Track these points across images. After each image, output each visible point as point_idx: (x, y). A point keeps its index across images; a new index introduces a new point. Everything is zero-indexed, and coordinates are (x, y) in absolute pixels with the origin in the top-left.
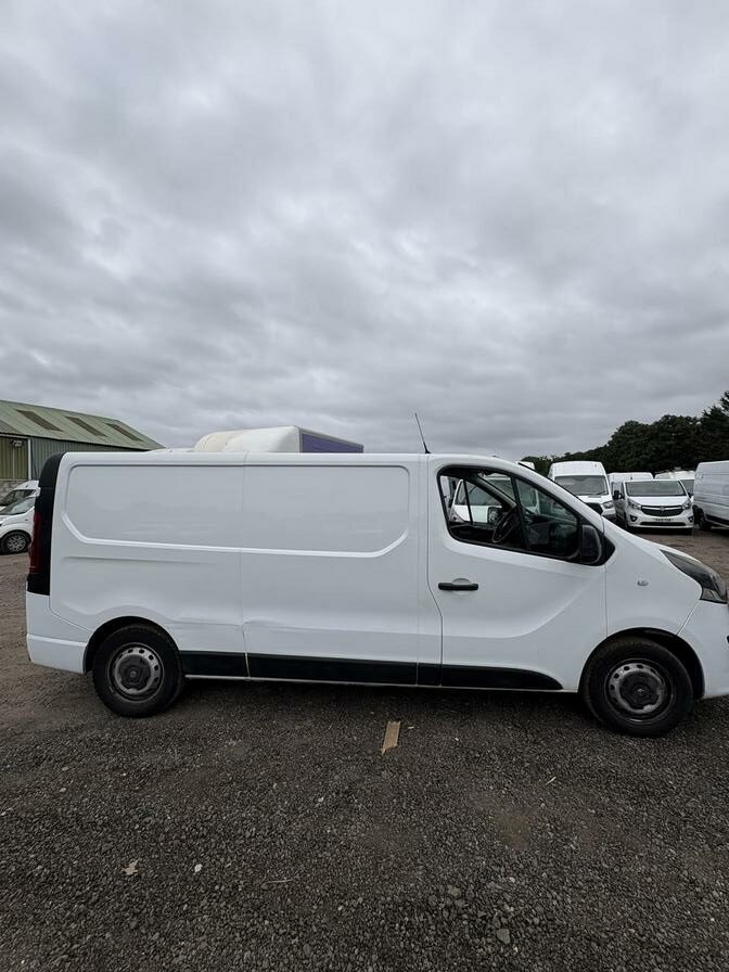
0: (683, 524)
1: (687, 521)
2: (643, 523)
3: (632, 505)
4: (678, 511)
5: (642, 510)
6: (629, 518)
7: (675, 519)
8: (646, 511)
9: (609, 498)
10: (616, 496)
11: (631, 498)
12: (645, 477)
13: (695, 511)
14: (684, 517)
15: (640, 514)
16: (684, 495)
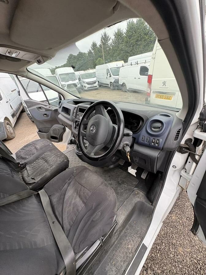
0: (96, 86)
2: (88, 88)
3: (84, 82)
6: (84, 87)
8: (88, 84)
9: (77, 81)
10: (79, 79)
11: (83, 80)
12: (82, 72)
13: (98, 82)
14: (96, 84)
15: (86, 85)
16: (95, 77)
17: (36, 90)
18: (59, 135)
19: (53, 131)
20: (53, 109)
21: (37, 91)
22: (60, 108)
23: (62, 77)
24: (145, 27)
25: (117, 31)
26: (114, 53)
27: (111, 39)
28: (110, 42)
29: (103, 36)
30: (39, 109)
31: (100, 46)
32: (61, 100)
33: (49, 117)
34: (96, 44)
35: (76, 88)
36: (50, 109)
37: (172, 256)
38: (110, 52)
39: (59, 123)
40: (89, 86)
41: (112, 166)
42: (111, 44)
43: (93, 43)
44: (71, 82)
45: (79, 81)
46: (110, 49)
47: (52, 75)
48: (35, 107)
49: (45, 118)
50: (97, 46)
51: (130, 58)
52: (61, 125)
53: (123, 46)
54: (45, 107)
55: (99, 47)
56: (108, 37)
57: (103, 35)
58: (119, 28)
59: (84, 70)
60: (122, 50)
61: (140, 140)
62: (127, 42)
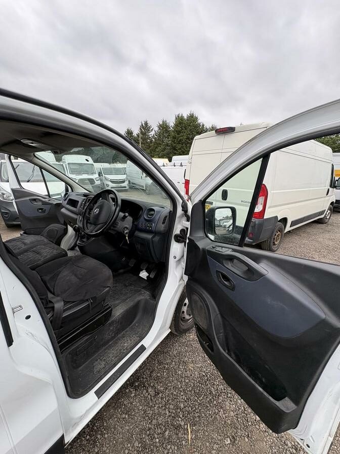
0: (125, 187)
1: (127, 186)
2: (112, 188)
3: (106, 179)
4: (123, 182)
5: (111, 181)
6: (106, 186)
7: (123, 185)
8: (113, 182)
9: (97, 176)
10: (100, 174)
11: (106, 176)
12: (106, 165)
13: (129, 181)
14: (126, 184)
15: (110, 183)
16: (125, 174)
17: (27, 179)
18: (57, 238)
19: (47, 233)
20: (55, 203)
21: (28, 181)
22: (65, 200)
23: (72, 167)
24: (197, 125)
25: (161, 123)
26: (156, 148)
27: (153, 131)
28: (152, 133)
29: (144, 125)
30: (32, 202)
31: (138, 135)
32: (68, 191)
33: (46, 213)
34: (131, 131)
35: (92, 187)
36: (50, 202)
37: (180, 372)
38: (151, 145)
39: (59, 221)
40: (114, 185)
41: (121, 271)
42: (154, 136)
43: (128, 130)
44: (85, 176)
45: (99, 175)
46: (151, 141)
47: (57, 163)
48: (28, 198)
49: (40, 214)
50: (133, 135)
51: (174, 158)
52: (62, 224)
53: (169, 141)
54: (43, 200)
55: (136, 136)
56: (150, 127)
57: (143, 123)
58: (165, 120)
59: (110, 163)
60: (167, 145)
61: (140, 226)
62: (174, 138)
